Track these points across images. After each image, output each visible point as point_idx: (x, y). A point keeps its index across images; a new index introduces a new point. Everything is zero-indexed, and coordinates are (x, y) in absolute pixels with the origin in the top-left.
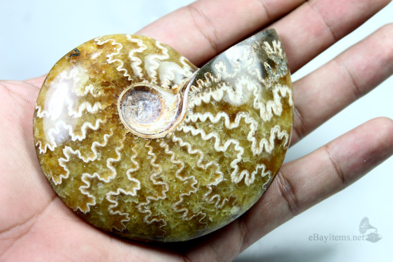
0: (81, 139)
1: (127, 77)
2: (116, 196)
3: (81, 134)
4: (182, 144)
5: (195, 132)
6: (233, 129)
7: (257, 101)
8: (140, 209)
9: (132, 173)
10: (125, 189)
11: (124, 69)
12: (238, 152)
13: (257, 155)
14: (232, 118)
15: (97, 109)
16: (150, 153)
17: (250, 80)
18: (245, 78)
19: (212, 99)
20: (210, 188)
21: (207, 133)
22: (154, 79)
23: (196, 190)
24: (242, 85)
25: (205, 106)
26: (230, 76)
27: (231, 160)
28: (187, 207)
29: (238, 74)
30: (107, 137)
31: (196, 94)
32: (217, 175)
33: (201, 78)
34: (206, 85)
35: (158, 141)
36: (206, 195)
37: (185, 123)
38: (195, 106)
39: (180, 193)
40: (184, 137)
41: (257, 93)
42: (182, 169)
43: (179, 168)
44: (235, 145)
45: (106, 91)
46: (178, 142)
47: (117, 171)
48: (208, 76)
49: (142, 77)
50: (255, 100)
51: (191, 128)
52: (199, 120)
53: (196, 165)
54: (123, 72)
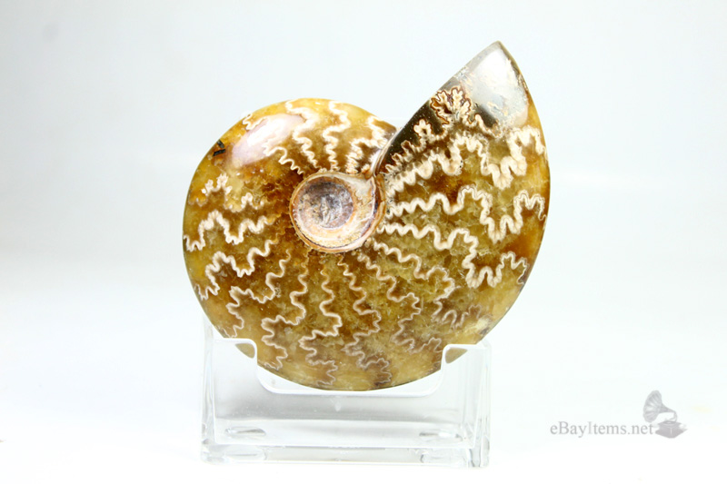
0: (249, 273)
1: (296, 170)
2: (312, 341)
3: (248, 267)
4: (388, 251)
5: (403, 231)
6: (456, 214)
7: (485, 164)
8: (347, 351)
9: (327, 307)
10: (322, 329)
11: (289, 160)
12: (470, 245)
13: (499, 242)
14: (453, 198)
15: (263, 226)
16: (346, 273)
17: (470, 136)
18: (461, 134)
19: (418, 178)
20: (440, 304)
21: (420, 228)
22: (333, 163)
23: (420, 310)
24: (460, 147)
25: (410, 191)
26: (438, 137)
27: (461, 258)
28: (412, 335)
29: (450, 132)
30: (283, 263)
31: (394, 176)
32: (446, 284)
33: (397, 152)
34: (406, 159)
35: (354, 254)
36: (436, 313)
37: (387, 220)
38: (397, 193)
39: (398, 320)
40: (389, 242)
41: (483, 152)
42: (394, 286)
43: (390, 286)
44: (463, 236)
45: (270, 197)
46: (381, 250)
47: (307, 308)
48: (407, 147)
49: (317, 165)
50: (482, 163)
51: (397, 226)
52: (405, 212)
53: (413, 277)
54: (289, 164)
